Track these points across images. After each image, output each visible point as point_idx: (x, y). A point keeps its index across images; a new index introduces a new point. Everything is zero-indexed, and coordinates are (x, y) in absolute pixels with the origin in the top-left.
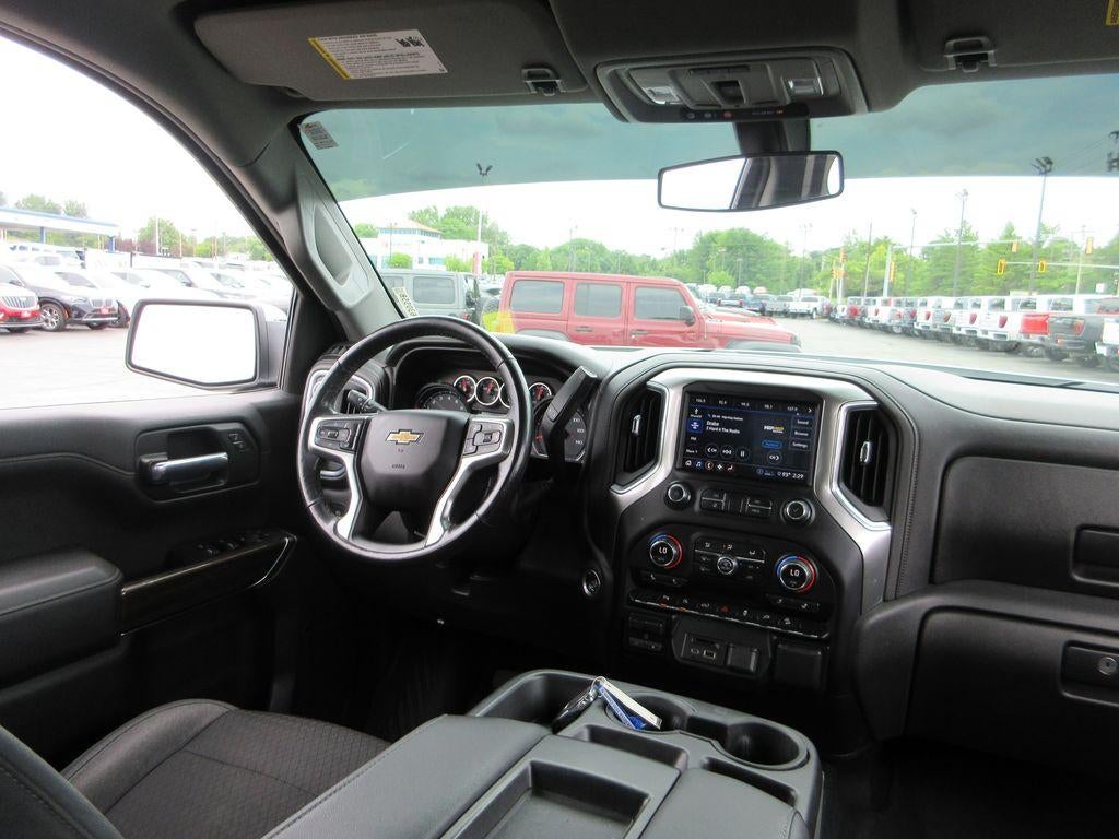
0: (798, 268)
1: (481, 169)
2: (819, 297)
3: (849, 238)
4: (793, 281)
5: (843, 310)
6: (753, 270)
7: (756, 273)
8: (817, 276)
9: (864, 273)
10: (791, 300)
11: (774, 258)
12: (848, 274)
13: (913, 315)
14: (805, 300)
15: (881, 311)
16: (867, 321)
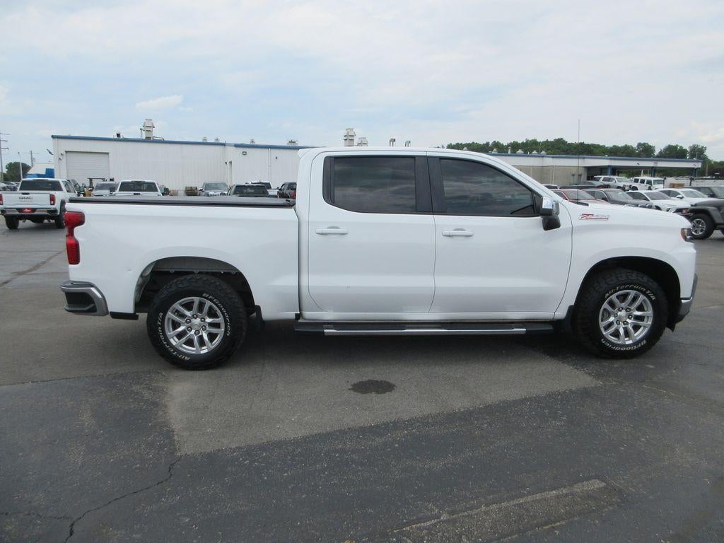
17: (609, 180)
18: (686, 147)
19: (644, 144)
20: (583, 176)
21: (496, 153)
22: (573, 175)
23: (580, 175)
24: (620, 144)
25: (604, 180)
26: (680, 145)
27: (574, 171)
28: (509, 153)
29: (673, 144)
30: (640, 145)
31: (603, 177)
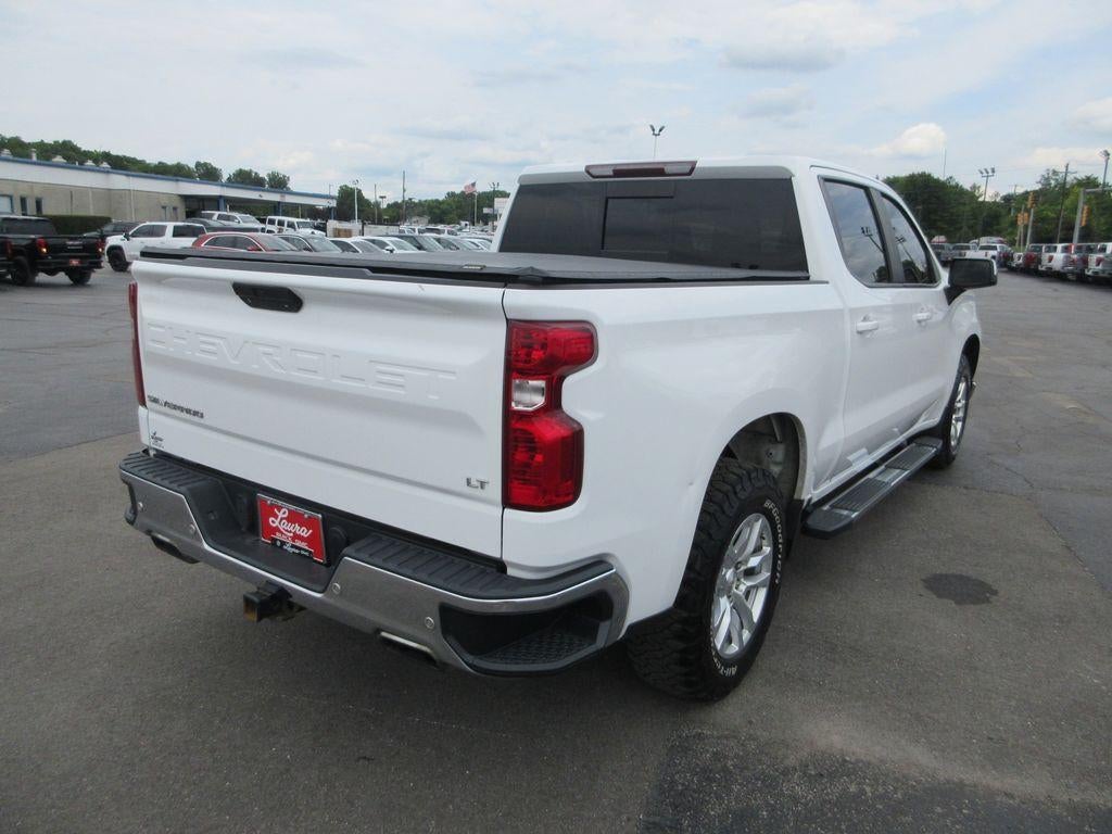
0: (985, 214)
1: (653, 130)
2: (998, 245)
3: (1047, 179)
4: (979, 228)
5: (1019, 258)
6: (933, 217)
7: (935, 220)
8: (1005, 223)
9: (1058, 219)
10: (968, 248)
11: (960, 204)
12: (1039, 219)
13: (1085, 262)
14: (983, 248)
15: (1057, 257)
16: (1040, 268)
17: (228, 218)
18: (263, 174)
19: (205, 164)
20: (179, 210)
21: (11, 157)
22: (164, 208)
23: (175, 209)
24: (170, 161)
25: (220, 217)
26: (255, 170)
27: (165, 201)
28: (34, 158)
29: (246, 168)
30: (198, 165)
31: (217, 213)
